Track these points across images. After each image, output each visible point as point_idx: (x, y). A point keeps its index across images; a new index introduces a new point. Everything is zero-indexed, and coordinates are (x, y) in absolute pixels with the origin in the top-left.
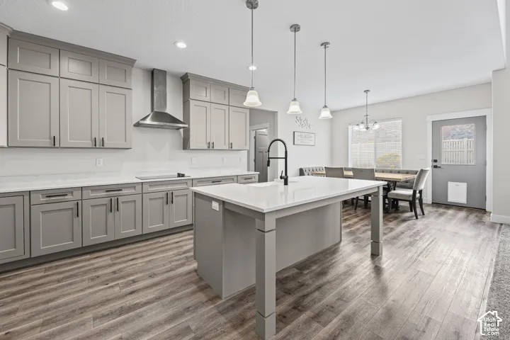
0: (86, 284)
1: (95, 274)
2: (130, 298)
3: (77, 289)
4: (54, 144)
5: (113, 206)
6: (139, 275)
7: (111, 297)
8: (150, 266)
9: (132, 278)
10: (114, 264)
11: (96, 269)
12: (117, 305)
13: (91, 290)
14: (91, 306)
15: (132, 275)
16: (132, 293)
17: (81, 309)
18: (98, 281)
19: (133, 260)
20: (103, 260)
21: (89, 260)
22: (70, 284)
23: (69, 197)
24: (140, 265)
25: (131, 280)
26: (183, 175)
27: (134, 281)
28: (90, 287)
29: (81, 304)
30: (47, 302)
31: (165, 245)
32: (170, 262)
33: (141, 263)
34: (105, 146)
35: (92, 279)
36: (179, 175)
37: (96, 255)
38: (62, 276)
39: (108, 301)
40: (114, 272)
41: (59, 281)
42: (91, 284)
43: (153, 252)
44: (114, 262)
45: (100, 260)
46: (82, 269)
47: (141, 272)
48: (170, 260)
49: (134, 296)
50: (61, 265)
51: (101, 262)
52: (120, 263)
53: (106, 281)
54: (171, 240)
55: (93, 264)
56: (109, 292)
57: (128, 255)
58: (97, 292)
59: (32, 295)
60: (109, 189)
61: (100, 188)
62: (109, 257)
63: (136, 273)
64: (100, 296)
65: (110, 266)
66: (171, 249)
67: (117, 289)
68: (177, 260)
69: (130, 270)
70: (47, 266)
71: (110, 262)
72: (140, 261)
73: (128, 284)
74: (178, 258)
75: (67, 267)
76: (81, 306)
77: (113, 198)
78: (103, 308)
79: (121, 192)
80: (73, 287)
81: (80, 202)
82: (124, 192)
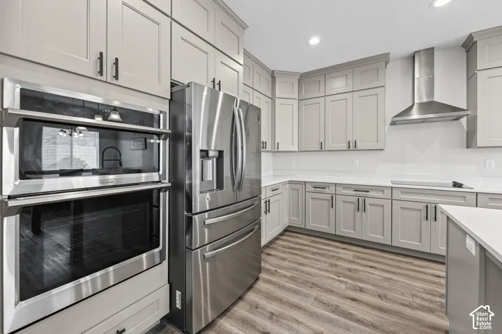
0: (325, 266)
1: (334, 262)
2: (349, 302)
3: (318, 266)
4: (322, 148)
5: (361, 206)
6: (369, 287)
7: (335, 290)
8: (386, 284)
9: (361, 285)
10: (354, 262)
11: (339, 258)
12: (335, 300)
13: (326, 274)
14: (319, 287)
15: (363, 281)
16: (354, 300)
17: (313, 284)
18: (334, 269)
19: (371, 267)
20: (347, 253)
21: (337, 247)
22: (317, 260)
23: (327, 190)
24: (376, 277)
25: (359, 287)
26: (460, 186)
27: (361, 290)
28: (327, 271)
29: (315, 280)
30: (300, 264)
31: (418, 272)
32: (413, 296)
33: (379, 276)
34: (358, 148)
35: (332, 265)
36: (456, 185)
37: (345, 246)
38: (316, 250)
39: (331, 292)
40: (350, 270)
41: (313, 253)
42: (330, 269)
43: (399, 271)
44: (355, 260)
45: (344, 251)
46: (330, 253)
47: (373, 285)
48: (413, 292)
49: (354, 304)
50: (321, 243)
51: (345, 254)
52: (359, 264)
53: (340, 273)
54: (430, 268)
55: (338, 253)
56: (336, 284)
57: (369, 260)
58: (329, 278)
59: (296, 254)
60: (358, 189)
61: (349, 186)
62: (353, 253)
63: (368, 283)
64: (328, 283)
65: (350, 262)
66: (424, 280)
67: (343, 286)
68: (424, 299)
69: (363, 276)
70: (313, 239)
71: (351, 258)
72: (377, 272)
73: (355, 289)
74: (427, 297)
75: (323, 246)
76: (314, 282)
77: (360, 198)
78: (325, 295)
79: (368, 193)
80: (318, 263)
81: (334, 196)
82: (372, 194)
